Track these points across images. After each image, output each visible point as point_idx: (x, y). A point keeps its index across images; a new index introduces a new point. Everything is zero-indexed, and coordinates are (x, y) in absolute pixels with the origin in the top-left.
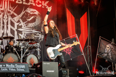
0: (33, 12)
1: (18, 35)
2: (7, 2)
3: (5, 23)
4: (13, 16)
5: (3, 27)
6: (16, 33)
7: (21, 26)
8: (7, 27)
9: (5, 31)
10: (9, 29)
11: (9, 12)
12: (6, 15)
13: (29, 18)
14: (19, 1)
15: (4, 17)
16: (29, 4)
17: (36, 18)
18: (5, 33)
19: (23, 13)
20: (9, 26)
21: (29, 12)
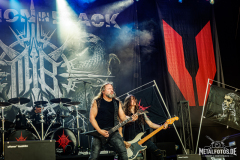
0: (87, 38)
1: (60, 86)
2: (36, 24)
3: (35, 65)
5: (31, 72)
6: (56, 82)
7: (66, 68)
8: (39, 72)
9: (35, 79)
10: (43, 76)
11: (40, 44)
12: (34, 50)
15: (32, 54)
16: (79, 23)
17: (93, 50)
18: (36, 83)
19: (67, 42)
20: (43, 70)
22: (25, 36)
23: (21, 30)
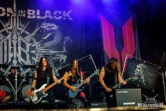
0: (50, 27)
1: (31, 58)
2: (16, 18)
3: (15, 45)
4: (24, 35)
5: (12, 50)
6: (28, 56)
7: (35, 47)
8: (17, 50)
9: (15, 54)
10: (20, 52)
11: (19, 31)
12: (15, 35)
13: (45, 36)
14: (32, 16)
15: (13, 38)
16: (45, 17)
17: (54, 34)
18: (15, 57)
19: (37, 30)
20: (20, 48)
21: (45, 27)
22: (9, 26)
23: (7, 22)
